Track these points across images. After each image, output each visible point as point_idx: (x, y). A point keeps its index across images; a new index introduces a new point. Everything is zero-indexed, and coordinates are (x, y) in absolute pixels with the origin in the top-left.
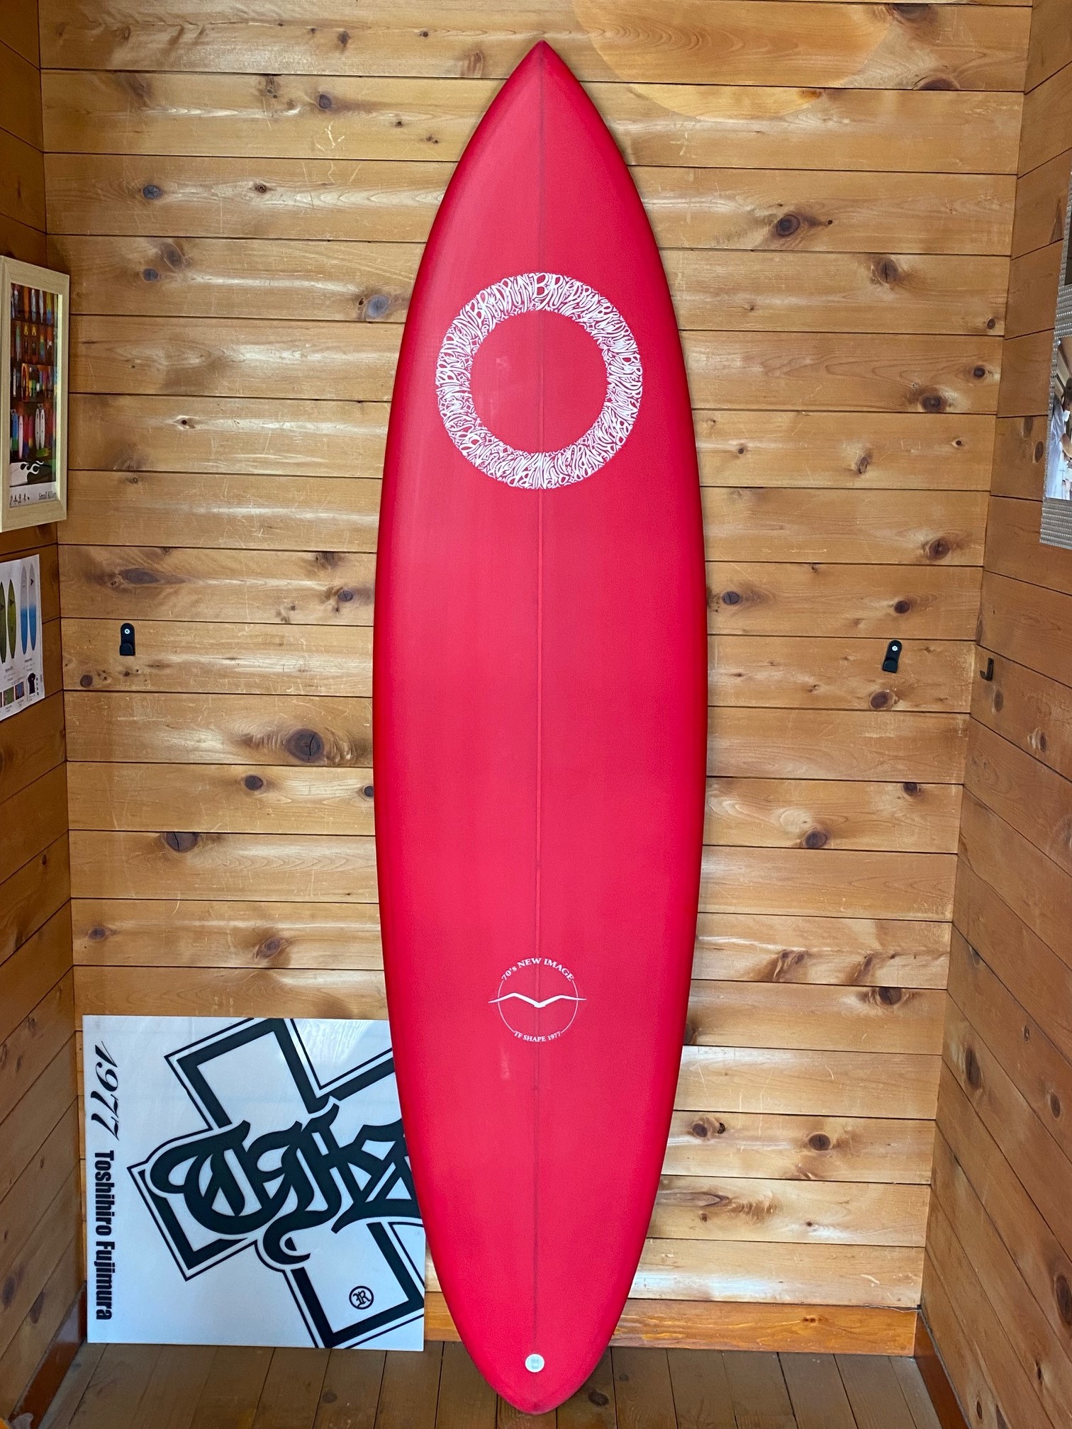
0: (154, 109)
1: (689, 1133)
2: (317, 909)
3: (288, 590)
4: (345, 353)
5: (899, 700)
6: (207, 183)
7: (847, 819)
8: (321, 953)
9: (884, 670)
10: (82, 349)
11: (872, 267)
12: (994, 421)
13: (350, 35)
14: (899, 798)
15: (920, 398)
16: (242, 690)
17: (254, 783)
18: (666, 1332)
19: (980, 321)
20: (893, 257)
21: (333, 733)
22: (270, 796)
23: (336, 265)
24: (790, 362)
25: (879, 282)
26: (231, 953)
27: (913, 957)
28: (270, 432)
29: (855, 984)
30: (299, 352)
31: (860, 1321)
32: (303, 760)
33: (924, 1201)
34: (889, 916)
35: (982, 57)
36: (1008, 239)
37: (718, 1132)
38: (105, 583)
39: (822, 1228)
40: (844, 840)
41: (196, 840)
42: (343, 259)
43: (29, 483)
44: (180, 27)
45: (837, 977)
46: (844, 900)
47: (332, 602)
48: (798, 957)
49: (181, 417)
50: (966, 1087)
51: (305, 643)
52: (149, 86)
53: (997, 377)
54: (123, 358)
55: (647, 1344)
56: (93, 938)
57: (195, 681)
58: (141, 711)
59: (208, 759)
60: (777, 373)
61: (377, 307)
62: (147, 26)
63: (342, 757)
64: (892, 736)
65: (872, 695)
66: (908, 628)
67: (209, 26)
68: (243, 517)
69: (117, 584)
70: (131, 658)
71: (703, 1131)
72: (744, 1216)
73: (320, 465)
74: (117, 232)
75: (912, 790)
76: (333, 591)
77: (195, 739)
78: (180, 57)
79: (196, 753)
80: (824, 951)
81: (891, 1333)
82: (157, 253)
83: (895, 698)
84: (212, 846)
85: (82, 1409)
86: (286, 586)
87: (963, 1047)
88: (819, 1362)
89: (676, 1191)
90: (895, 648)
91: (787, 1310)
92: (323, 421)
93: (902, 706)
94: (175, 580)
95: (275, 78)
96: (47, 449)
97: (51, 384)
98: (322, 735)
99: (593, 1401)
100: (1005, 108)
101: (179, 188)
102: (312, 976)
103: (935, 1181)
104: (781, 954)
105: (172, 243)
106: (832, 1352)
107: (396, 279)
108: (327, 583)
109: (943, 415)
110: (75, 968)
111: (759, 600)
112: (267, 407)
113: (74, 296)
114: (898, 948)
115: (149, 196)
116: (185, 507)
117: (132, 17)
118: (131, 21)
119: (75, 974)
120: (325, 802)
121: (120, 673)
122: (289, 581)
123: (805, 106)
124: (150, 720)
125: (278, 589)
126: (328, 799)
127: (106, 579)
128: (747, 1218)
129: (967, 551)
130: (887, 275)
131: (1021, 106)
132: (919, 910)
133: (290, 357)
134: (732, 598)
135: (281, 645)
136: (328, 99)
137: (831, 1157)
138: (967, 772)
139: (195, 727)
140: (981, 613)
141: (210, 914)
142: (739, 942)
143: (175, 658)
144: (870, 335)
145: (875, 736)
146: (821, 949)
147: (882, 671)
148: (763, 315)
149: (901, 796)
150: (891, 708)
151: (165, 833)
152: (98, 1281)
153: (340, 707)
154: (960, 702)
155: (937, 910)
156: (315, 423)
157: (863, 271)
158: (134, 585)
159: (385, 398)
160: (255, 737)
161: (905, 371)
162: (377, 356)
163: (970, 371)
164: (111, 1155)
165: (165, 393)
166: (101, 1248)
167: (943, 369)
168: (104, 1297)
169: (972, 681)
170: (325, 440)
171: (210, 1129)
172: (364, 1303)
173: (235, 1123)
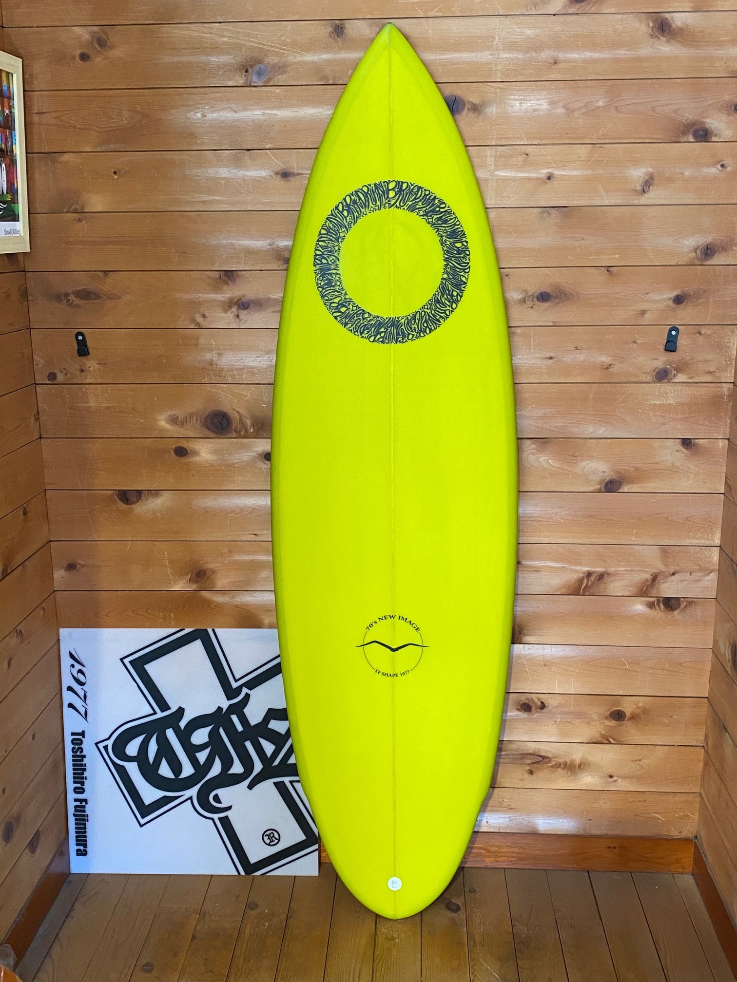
1: (518, 709)
2: (233, 546)
3: (199, 302)
4: (235, 112)
5: (677, 374)
7: (636, 467)
8: (237, 579)
9: (666, 351)
10: (36, 119)
11: (651, 24)
14: (678, 451)
15: (691, 130)
17: (181, 452)
18: (504, 856)
20: (668, 16)
21: (238, 412)
22: (192, 462)
23: (224, 43)
24: (586, 105)
25: (659, 39)
26: (169, 580)
27: (689, 574)
29: (644, 595)
30: (201, 113)
31: (652, 848)
32: (218, 433)
33: (699, 759)
34: (669, 542)
37: (540, 709)
38: (62, 301)
39: (620, 780)
40: (635, 485)
41: (140, 496)
42: (230, 37)
45: (630, 591)
46: (635, 531)
47: (234, 309)
48: (600, 576)
50: (732, 673)
51: (214, 343)
54: (67, 125)
55: (489, 865)
56: (68, 571)
57: (133, 374)
58: (93, 399)
60: (577, 114)
61: (260, 75)
63: (246, 431)
64: (672, 402)
65: (656, 371)
66: (685, 316)
69: (71, 302)
70: (83, 359)
71: (528, 707)
72: (561, 771)
73: (220, 203)
75: (687, 445)
76: (234, 302)
80: (618, 571)
81: (675, 857)
82: (88, 39)
83: (674, 372)
84: (151, 500)
86: (197, 299)
87: (729, 642)
88: (620, 878)
89: (509, 752)
90: (674, 333)
91: (595, 840)
92: (221, 167)
93: (680, 378)
94: (114, 297)
96: (10, 196)
97: (9, 143)
98: (230, 415)
99: (448, 908)
102: (232, 596)
103: (707, 745)
104: (585, 574)
105: (100, 31)
106: (629, 870)
107: (272, 51)
108: (229, 295)
109: (710, 143)
110: (56, 592)
111: (565, 298)
112: (177, 158)
113: (27, 76)
114: (676, 567)
119: (57, 597)
120: (236, 466)
121: (76, 370)
122: (200, 295)
124: (101, 405)
125: (191, 301)
126: (237, 463)
127: (63, 297)
128: (564, 772)
129: (731, 253)
130: (663, 30)
132: (694, 538)
133: (194, 118)
134: (544, 297)
135: (196, 345)
137: (627, 726)
138: (731, 429)
141: (152, 552)
142: (554, 565)
144: (650, 81)
145: (658, 403)
146: (617, 569)
147: (664, 351)
148: (564, 67)
149: (679, 449)
150: (671, 380)
151: (117, 491)
152: (76, 828)
153: (243, 393)
154: (726, 374)
155: (707, 538)
156: (215, 169)
157: (643, 28)
158: (84, 302)
159: (268, 147)
160: (180, 417)
161: (679, 109)
162: (261, 113)
163: (730, 107)
164: (83, 734)
165: (98, 149)
166: (78, 803)
167: (709, 106)
168: (82, 840)
169: (734, 357)
170: (223, 182)
171: (155, 713)
172: (273, 841)
173: (174, 709)
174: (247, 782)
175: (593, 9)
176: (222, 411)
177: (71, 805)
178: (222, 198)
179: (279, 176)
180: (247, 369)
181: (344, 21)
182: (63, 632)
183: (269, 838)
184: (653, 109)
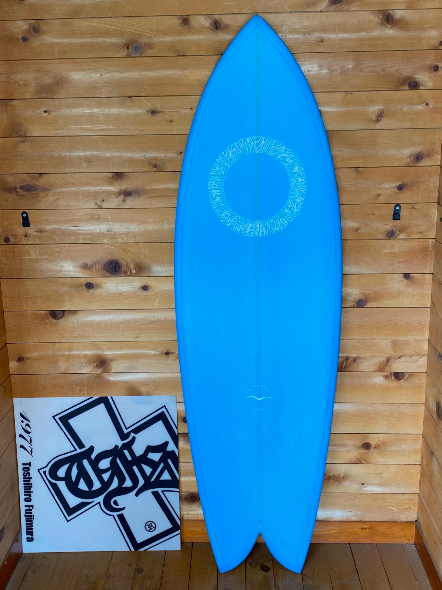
2: (122, 345)
3: (101, 192)
4: (121, 73)
5: (400, 234)
7: (375, 292)
8: (126, 365)
9: (393, 219)
11: (381, 17)
14: (401, 281)
15: (407, 83)
16: (81, 241)
17: (89, 286)
19: (435, 43)
20: (391, 12)
21: (126, 261)
22: (97, 292)
24: (341, 68)
25: (385, 25)
26: (84, 366)
27: (409, 358)
28: (87, 114)
29: (382, 371)
30: (99, 74)
31: (389, 528)
32: (112, 274)
33: (417, 472)
34: (398, 338)
38: (12, 192)
39: (369, 486)
40: (375, 302)
41: (64, 314)
42: (118, 26)
45: (373, 368)
46: (375, 331)
47: (122, 197)
48: (354, 360)
49: (44, 109)
50: (436, 419)
51: (110, 218)
54: (14, 81)
56: (19, 362)
57: (58, 238)
58: (33, 254)
59: (67, 274)
60: (335, 73)
61: (136, 50)
63: (131, 272)
64: (397, 251)
65: (387, 232)
66: (404, 198)
68: (76, 157)
69: (18, 192)
70: (27, 229)
73: (112, 129)
74: (7, 19)
75: (407, 277)
76: (122, 192)
77: (60, 266)
79: (61, 272)
80: (365, 356)
81: (403, 533)
82: (27, 28)
83: (398, 232)
84: (72, 316)
85: (25, 579)
86: (99, 190)
87: (435, 400)
88: (369, 547)
90: (397, 208)
91: (354, 524)
92: (112, 107)
93: (402, 236)
94: (46, 189)
98: (120, 262)
99: (262, 569)
102: (122, 376)
103: (422, 463)
104: (345, 358)
105: (34, 23)
106: (375, 542)
107: (144, 35)
108: (119, 188)
109: (419, 90)
110: (11, 376)
112: (85, 102)
114: (402, 353)
116: (50, 154)
119: (11, 378)
120: (124, 294)
121: (22, 235)
122: (101, 188)
124: (38, 257)
125: (96, 192)
126: (125, 292)
127: (13, 190)
128: (333, 482)
129: (432, 158)
130: (388, 21)
132: (412, 335)
133: (95, 76)
135: (98, 219)
137: (372, 453)
138: (434, 268)
139: (60, 260)
140: (439, 189)
141: (73, 349)
143: (49, 227)
145: (389, 251)
146: (365, 355)
147: (392, 220)
148: (327, 44)
149: (402, 280)
150: (397, 237)
151: (49, 311)
152: (27, 524)
153: (129, 248)
154: (430, 234)
155: (421, 335)
156: (109, 109)
157: (375, 19)
158: (26, 193)
159: (142, 95)
160: (88, 264)
161: (399, 69)
162: (137, 74)
163: (431, 68)
164: (30, 464)
165: (35, 97)
166: (27, 508)
167: (418, 67)
168: (30, 531)
169: (436, 223)
170: (114, 117)
171: (76, 450)
172: (152, 529)
173: (87, 447)
174: (135, 492)
175: (345, 8)
176: (116, 260)
177: (23, 509)
178: (113, 127)
179: (150, 113)
180: (131, 234)
181: (188, 16)
182: (16, 401)
183: (149, 527)
184: (383, 70)
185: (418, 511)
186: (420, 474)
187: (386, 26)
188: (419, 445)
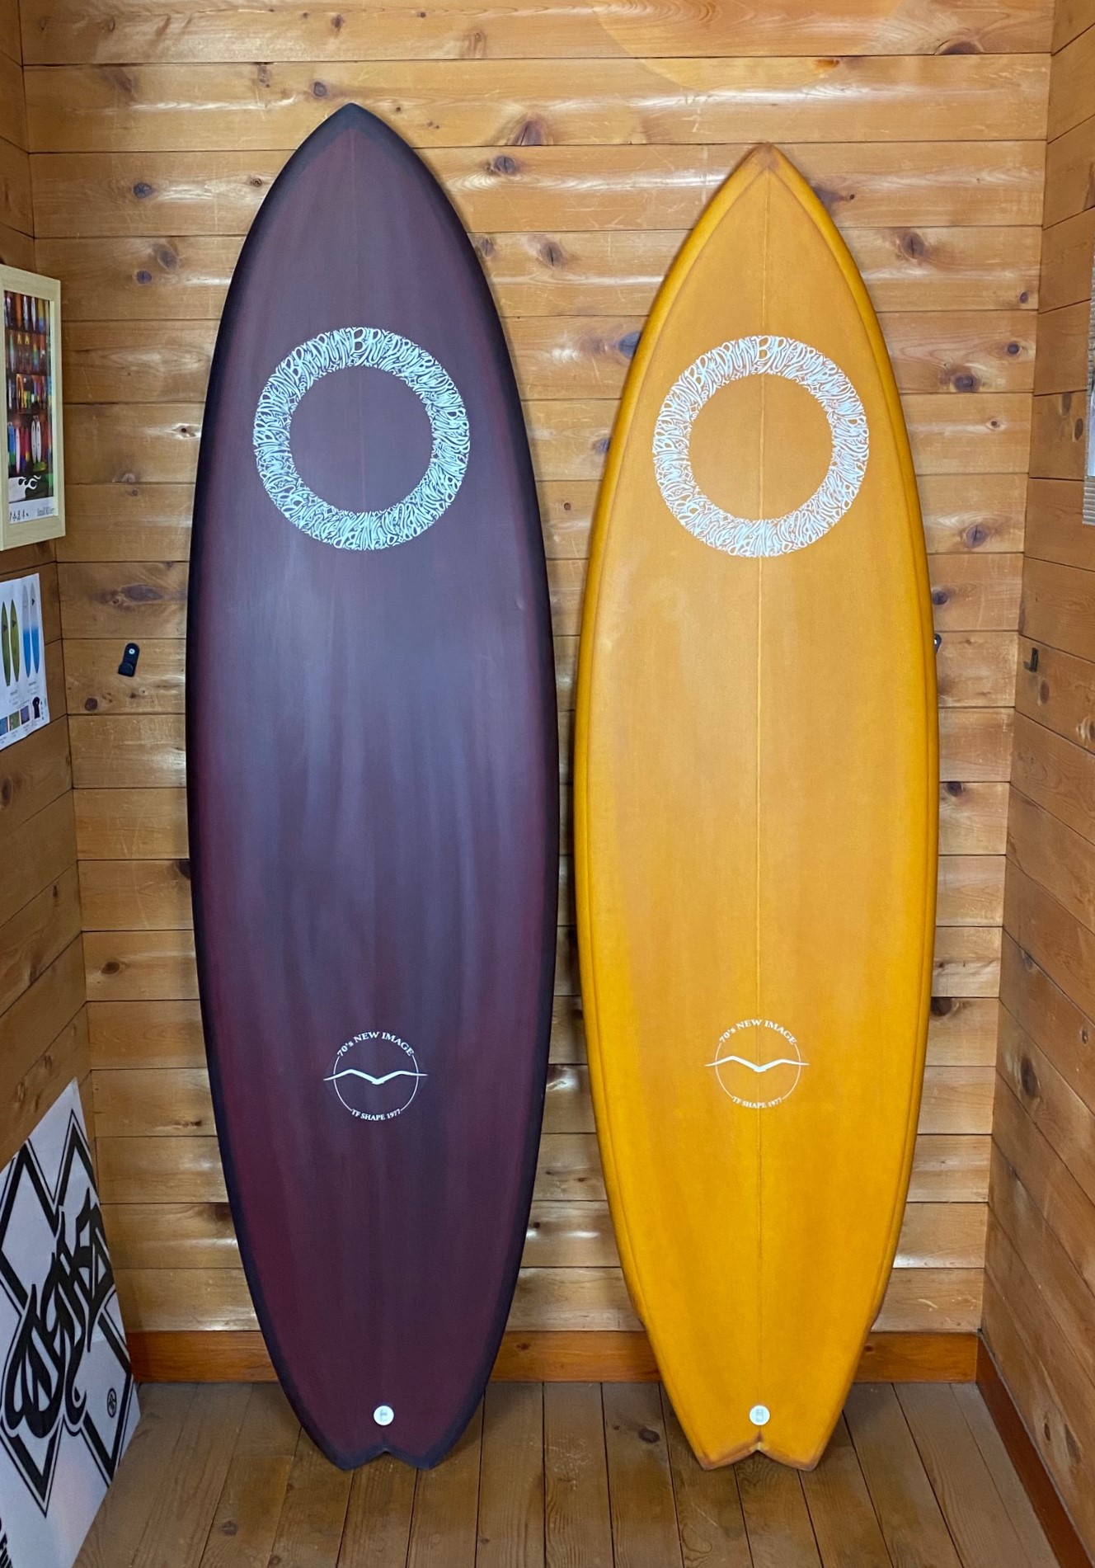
0: (142, 103)
6: (200, 178)
10: (73, 358)
11: (898, 242)
12: (1030, 401)
13: (345, 19)
15: (952, 378)
19: (1013, 295)
20: (919, 232)
25: (905, 258)
27: (961, 967)
31: (920, 1348)
33: (981, 1221)
35: (1005, 18)
36: (1039, 209)
38: (107, 602)
43: (26, 499)
44: (166, 17)
49: (180, 425)
50: (1023, 1099)
52: (137, 80)
53: (1032, 353)
54: (119, 366)
56: (107, 973)
58: (148, 734)
62: (133, 17)
66: (948, 620)
67: (197, 15)
69: (120, 603)
74: (109, 234)
75: (956, 790)
78: (168, 49)
81: (951, 1359)
82: (150, 254)
87: (1018, 1057)
88: (877, 1391)
95: (268, 66)
96: (43, 463)
97: (45, 395)
99: (643, 1437)
100: (1031, 70)
101: (170, 186)
103: (992, 1198)
105: (164, 243)
106: (889, 1380)
109: (976, 395)
110: (88, 1004)
113: (67, 304)
114: (947, 956)
115: (139, 195)
117: (116, 7)
118: (116, 13)
119: (90, 1009)
121: (124, 694)
123: (822, 76)
124: (159, 743)
127: (109, 597)
129: (1006, 537)
130: (913, 250)
131: (1049, 67)
132: (967, 916)
136: (323, 86)
138: (1012, 769)
140: (1022, 602)
144: (897, 315)
149: (945, 796)
151: (179, 861)
154: (1004, 697)
155: (984, 915)
157: (887, 246)
158: (137, 603)
161: (935, 351)
163: (1003, 348)
165: (162, 399)
167: (975, 346)
169: (1015, 673)
181: (495, 235)
185: (983, 1309)
186: (986, 1224)
187: (907, 260)
188: (983, 1159)
